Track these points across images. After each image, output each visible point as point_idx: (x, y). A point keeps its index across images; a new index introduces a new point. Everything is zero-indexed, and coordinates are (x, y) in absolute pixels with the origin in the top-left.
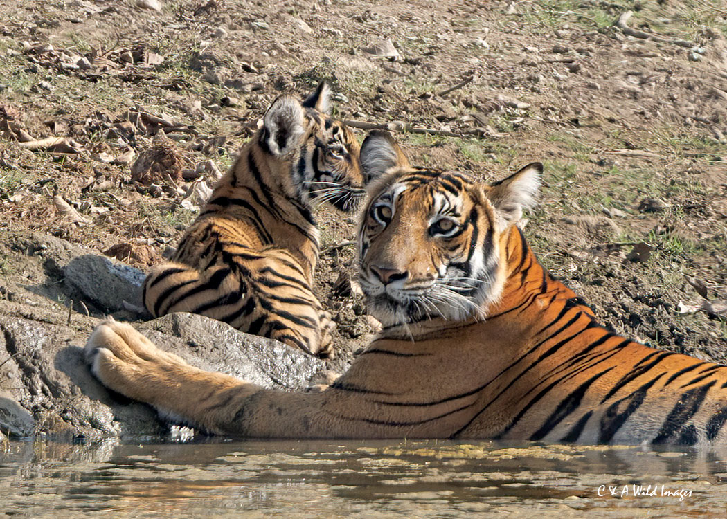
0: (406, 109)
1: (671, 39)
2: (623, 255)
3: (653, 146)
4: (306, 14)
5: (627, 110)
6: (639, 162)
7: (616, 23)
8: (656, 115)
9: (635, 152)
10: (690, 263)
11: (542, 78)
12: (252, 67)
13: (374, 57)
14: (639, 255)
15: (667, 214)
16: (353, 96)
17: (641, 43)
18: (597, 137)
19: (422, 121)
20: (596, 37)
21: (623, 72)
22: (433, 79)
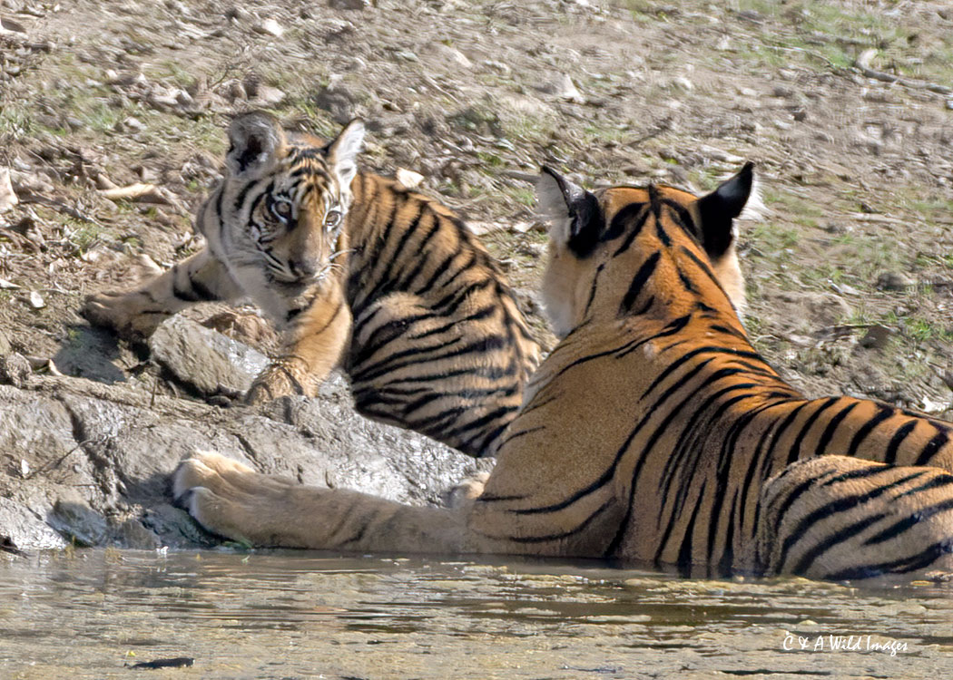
0: (585, 160)
1: (922, 83)
2: (853, 340)
3: (895, 210)
4: (464, 44)
5: (865, 168)
6: (877, 229)
7: (854, 64)
8: (900, 174)
9: (874, 217)
10: (939, 352)
11: (758, 127)
12: (395, 105)
13: (549, 97)
14: (875, 339)
15: (912, 292)
16: (520, 143)
17: (886, 87)
18: (826, 198)
19: (606, 174)
20: (830, 80)
21: (860, 121)
22: (622, 126)
